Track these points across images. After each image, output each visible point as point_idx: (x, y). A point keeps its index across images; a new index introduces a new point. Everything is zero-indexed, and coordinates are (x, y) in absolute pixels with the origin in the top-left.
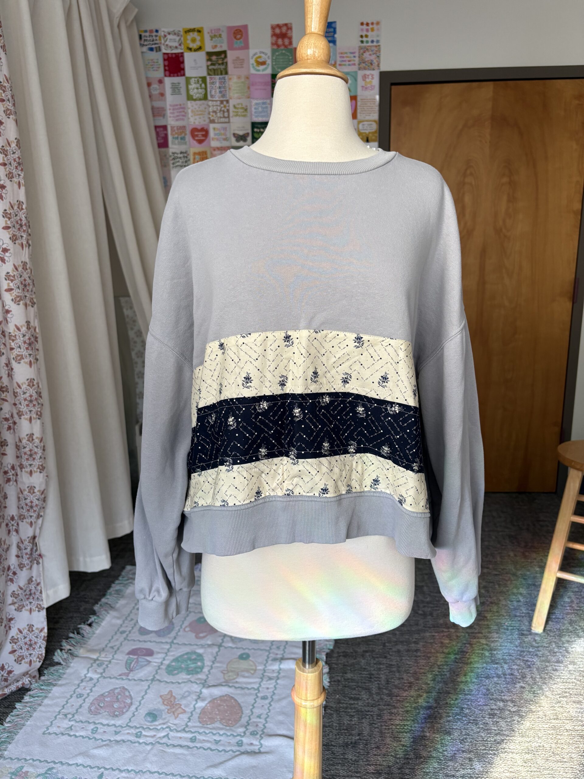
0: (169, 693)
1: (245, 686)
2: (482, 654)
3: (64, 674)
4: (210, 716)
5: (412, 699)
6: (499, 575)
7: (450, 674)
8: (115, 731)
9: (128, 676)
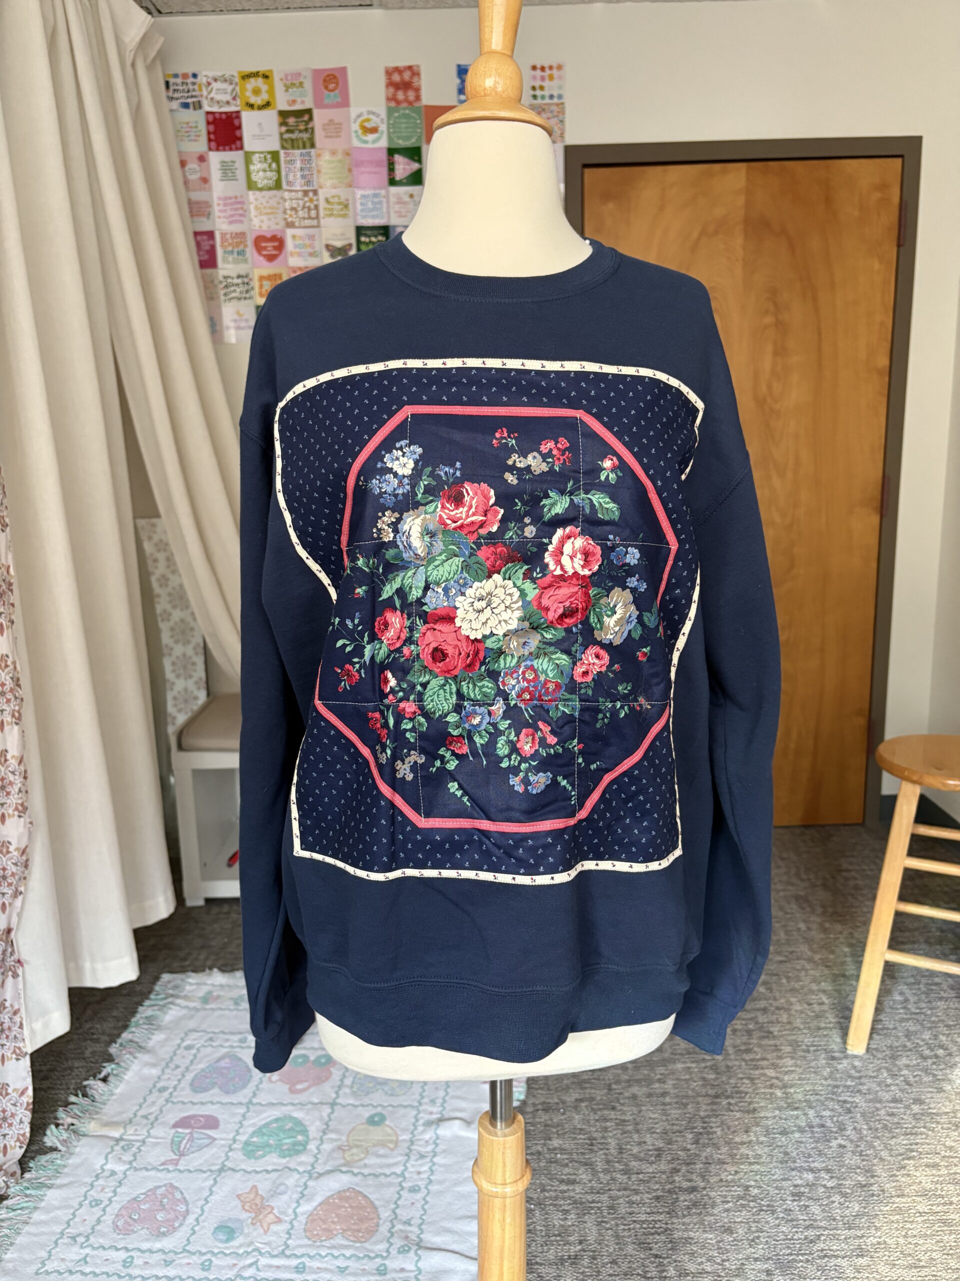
0: (251, 1189)
1: (380, 1171)
2: (771, 1094)
3: (65, 1166)
4: (324, 1226)
5: (664, 1176)
6: (786, 962)
7: (723, 1130)
8: (165, 1261)
9: (177, 1164)
